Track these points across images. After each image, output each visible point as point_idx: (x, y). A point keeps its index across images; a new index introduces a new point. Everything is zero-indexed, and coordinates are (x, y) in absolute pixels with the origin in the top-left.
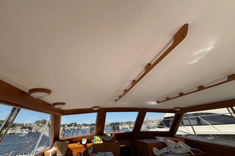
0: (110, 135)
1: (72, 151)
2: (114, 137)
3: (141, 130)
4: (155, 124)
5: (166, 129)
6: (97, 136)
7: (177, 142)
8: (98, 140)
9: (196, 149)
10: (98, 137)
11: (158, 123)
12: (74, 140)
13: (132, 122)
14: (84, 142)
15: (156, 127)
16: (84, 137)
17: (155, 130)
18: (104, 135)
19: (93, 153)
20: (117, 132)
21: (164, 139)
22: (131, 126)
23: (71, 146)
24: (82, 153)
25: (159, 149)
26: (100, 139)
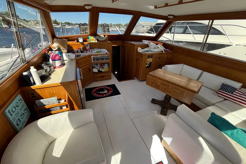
0: (103, 36)
1: (72, 47)
2: (107, 39)
3: (131, 34)
4: (145, 29)
5: (153, 35)
6: (91, 36)
7: (157, 44)
8: (92, 40)
9: (167, 50)
10: (93, 37)
11: (148, 29)
12: (71, 38)
13: (122, 25)
14: (81, 40)
15: (145, 32)
16: (80, 37)
17: (143, 35)
18: (98, 35)
19: (90, 49)
20: (107, 34)
21: (148, 42)
22: (121, 29)
23: (70, 43)
24: (81, 49)
25: (142, 49)
26: (94, 39)
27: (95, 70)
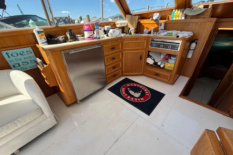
1: (144, 26)
6: (177, 10)
8: (177, 15)
24: (152, 29)
26: (181, 14)
27: (150, 61)
